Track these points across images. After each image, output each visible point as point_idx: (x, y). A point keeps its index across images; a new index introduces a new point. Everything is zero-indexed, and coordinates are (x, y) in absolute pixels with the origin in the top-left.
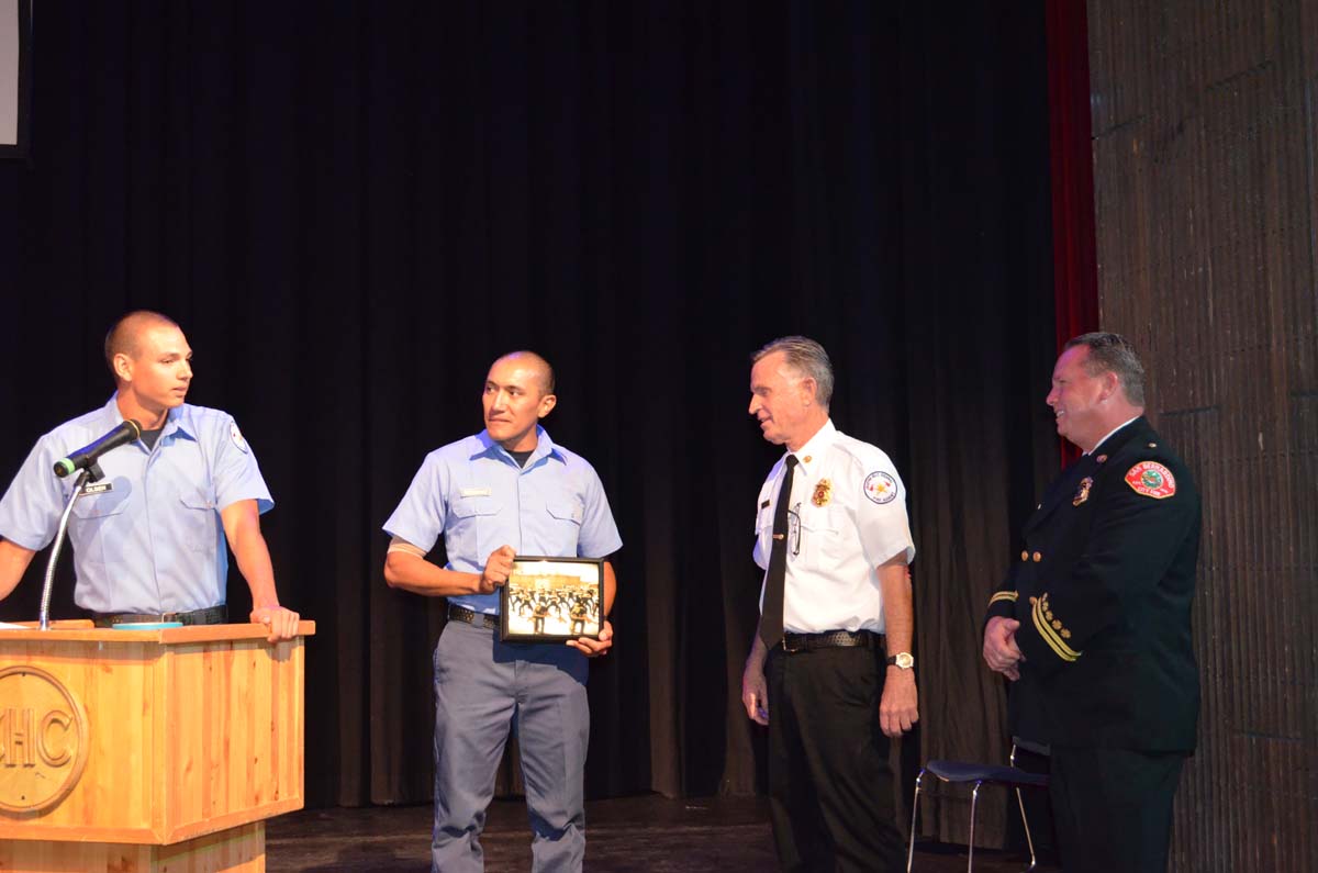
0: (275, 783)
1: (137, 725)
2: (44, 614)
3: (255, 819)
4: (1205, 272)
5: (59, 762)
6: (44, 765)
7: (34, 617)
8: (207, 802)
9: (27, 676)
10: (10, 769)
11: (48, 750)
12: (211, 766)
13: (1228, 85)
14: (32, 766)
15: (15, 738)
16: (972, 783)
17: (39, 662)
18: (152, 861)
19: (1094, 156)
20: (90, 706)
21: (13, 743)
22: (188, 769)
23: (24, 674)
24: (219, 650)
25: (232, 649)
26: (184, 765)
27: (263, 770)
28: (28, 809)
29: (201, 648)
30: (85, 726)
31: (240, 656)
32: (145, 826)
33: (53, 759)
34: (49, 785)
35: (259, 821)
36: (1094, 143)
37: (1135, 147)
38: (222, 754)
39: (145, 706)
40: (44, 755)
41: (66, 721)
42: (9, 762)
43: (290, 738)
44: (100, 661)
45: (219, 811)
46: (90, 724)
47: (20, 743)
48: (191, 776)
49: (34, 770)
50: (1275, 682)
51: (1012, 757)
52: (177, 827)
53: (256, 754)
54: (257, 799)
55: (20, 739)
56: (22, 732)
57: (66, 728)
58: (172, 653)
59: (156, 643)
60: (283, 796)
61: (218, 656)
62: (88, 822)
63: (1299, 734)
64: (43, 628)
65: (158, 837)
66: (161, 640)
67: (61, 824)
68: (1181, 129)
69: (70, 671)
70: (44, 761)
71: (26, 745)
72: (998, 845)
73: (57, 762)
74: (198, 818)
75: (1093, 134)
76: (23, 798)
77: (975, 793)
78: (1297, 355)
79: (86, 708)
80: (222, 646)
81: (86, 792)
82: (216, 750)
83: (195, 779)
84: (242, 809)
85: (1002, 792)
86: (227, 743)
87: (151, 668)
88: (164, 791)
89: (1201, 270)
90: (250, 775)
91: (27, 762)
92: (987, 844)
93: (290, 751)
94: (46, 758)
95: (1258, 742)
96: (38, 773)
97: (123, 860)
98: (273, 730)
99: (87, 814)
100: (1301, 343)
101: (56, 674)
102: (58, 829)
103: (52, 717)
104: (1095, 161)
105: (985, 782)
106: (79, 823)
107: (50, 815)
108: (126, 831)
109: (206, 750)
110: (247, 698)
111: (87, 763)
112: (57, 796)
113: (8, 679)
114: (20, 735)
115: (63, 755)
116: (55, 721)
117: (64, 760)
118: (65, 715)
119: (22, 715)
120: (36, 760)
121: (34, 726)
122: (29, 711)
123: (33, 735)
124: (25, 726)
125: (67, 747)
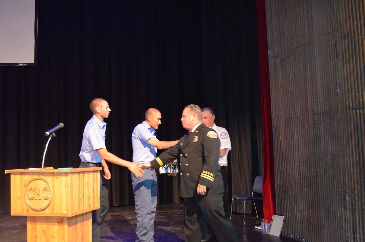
0: (94, 203)
1: (64, 190)
2: (43, 166)
3: (90, 211)
4: (294, 88)
5: (47, 199)
6: (43, 200)
7: (40, 167)
8: (79, 207)
10: (36, 200)
11: (44, 196)
12: (80, 199)
13: (298, 48)
14: (40, 200)
16: (244, 200)
17: (42, 177)
18: (67, 220)
19: (269, 63)
20: (53, 186)
21: (36, 195)
22: (75, 200)
23: (39, 179)
25: (84, 173)
26: (74, 199)
27: (91, 200)
28: (40, 209)
29: (77, 173)
30: (52, 191)
31: (86, 175)
32: (66, 213)
34: (44, 204)
35: (91, 211)
36: (269, 61)
37: (278, 62)
38: (82, 197)
39: (65, 186)
41: (48, 190)
42: (35, 199)
43: (97, 193)
44: (55, 176)
45: (82, 209)
46: (53, 190)
47: (38, 195)
48: (75, 202)
49: (41, 201)
50: (310, 177)
51: (252, 194)
52: (73, 213)
53: (90, 196)
54: (90, 206)
55: (38, 194)
57: (48, 191)
58: (71, 174)
59: (67, 172)
60: (96, 206)
61: (81, 175)
62: (53, 212)
63: (316, 188)
64: (43, 169)
65: (68, 215)
66: (69, 172)
67: (47, 212)
68: (288, 57)
69: (49, 179)
70: (43, 198)
71: (39, 195)
72: (250, 213)
73: (46, 199)
74: (77, 211)
75: (269, 59)
76: (39, 207)
77: (245, 202)
78: (314, 106)
79: (52, 187)
80: (82, 173)
81: (53, 205)
83: (76, 202)
84: (87, 208)
85: (250, 201)
86: (83, 194)
87: (66, 178)
88: (70, 205)
89: (293, 88)
90: (88, 201)
91: (39, 199)
92: (248, 213)
93: (97, 195)
95: (306, 190)
97: (61, 220)
98: (93, 191)
99: (53, 210)
100: (315, 104)
101: (46, 180)
102: (47, 214)
103: (45, 189)
104: (269, 65)
105: (247, 199)
106: (51, 212)
107: (45, 211)
108: (62, 214)
109: (79, 196)
110: (88, 183)
111: (53, 199)
112: (46, 207)
113: (35, 181)
114: (38, 193)
115: (47, 198)
116: (45, 190)
117: (48, 198)
118: (48, 188)
119: (38, 189)
120: (41, 198)
121: (41, 191)
122: (40, 188)
123: (41, 193)
124: (39, 191)
125: (48, 196)
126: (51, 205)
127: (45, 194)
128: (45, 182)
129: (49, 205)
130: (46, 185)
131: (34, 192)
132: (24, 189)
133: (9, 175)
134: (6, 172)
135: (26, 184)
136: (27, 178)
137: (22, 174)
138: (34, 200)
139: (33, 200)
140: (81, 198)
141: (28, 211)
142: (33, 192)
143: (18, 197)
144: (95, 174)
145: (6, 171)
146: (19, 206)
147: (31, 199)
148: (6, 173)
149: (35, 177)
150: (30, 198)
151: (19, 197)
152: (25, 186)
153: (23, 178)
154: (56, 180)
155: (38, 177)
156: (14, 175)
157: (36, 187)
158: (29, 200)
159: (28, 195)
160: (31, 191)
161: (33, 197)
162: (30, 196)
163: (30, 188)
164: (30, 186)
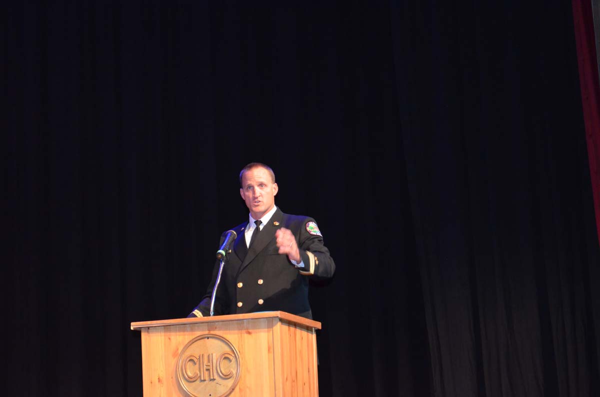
1: (265, 357)
5: (228, 377)
9: (209, 339)
10: (202, 383)
11: (223, 372)
14: (214, 379)
15: (205, 367)
21: (205, 369)
23: (208, 338)
25: (296, 327)
26: (286, 377)
27: (307, 389)
29: (288, 324)
31: (298, 331)
33: (225, 376)
34: (223, 387)
38: (295, 378)
39: (269, 349)
40: (221, 374)
41: (231, 358)
43: (314, 379)
44: (246, 330)
46: (242, 359)
47: (208, 370)
48: (287, 383)
49: (215, 381)
53: (305, 381)
55: (209, 368)
56: (209, 364)
57: (231, 361)
58: (281, 323)
61: (292, 329)
70: (221, 377)
71: (211, 370)
73: (226, 377)
80: (294, 325)
81: (240, 390)
82: (294, 374)
86: (296, 372)
90: (303, 390)
91: (212, 378)
93: (314, 383)
96: (217, 383)
98: (309, 371)
103: (224, 356)
109: (291, 373)
110: (301, 352)
111: (241, 377)
112: (229, 392)
113: (199, 341)
114: (209, 366)
115: (230, 373)
116: (226, 358)
117: (230, 376)
118: (229, 354)
119: (209, 356)
120: (216, 377)
121: (214, 361)
122: (212, 354)
123: (214, 365)
124: (211, 362)
125: (232, 370)
126: (237, 389)
127: (224, 367)
128: (223, 341)
129: (233, 389)
130: (227, 349)
131: (198, 365)
132: (173, 362)
133: (138, 333)
134: (134, 326)
135: (178, 349)
136: (179, 339)
137: (166, 327)
138: (198, 382)
139: (196, 382)
140: (294, 380)
142: (196, 364)
143: (159, 379)
144: (310, 335)
145: (132, 324)
147: (190, 380)
148: (132, 328)
149: (198, 333)
150: (189, 378)
151: (161, 378)
152: (175, 354)
153: (170, 339)
154: (246, 335)
155: (207, 332)
156: (148, 332)
157: (203, 355)
158: (187, 383)
159: (186, 373)
160: (191, 363)
161: (198, 374)
162: (190, 374)
163: (189, 357)
164: (188, 353)
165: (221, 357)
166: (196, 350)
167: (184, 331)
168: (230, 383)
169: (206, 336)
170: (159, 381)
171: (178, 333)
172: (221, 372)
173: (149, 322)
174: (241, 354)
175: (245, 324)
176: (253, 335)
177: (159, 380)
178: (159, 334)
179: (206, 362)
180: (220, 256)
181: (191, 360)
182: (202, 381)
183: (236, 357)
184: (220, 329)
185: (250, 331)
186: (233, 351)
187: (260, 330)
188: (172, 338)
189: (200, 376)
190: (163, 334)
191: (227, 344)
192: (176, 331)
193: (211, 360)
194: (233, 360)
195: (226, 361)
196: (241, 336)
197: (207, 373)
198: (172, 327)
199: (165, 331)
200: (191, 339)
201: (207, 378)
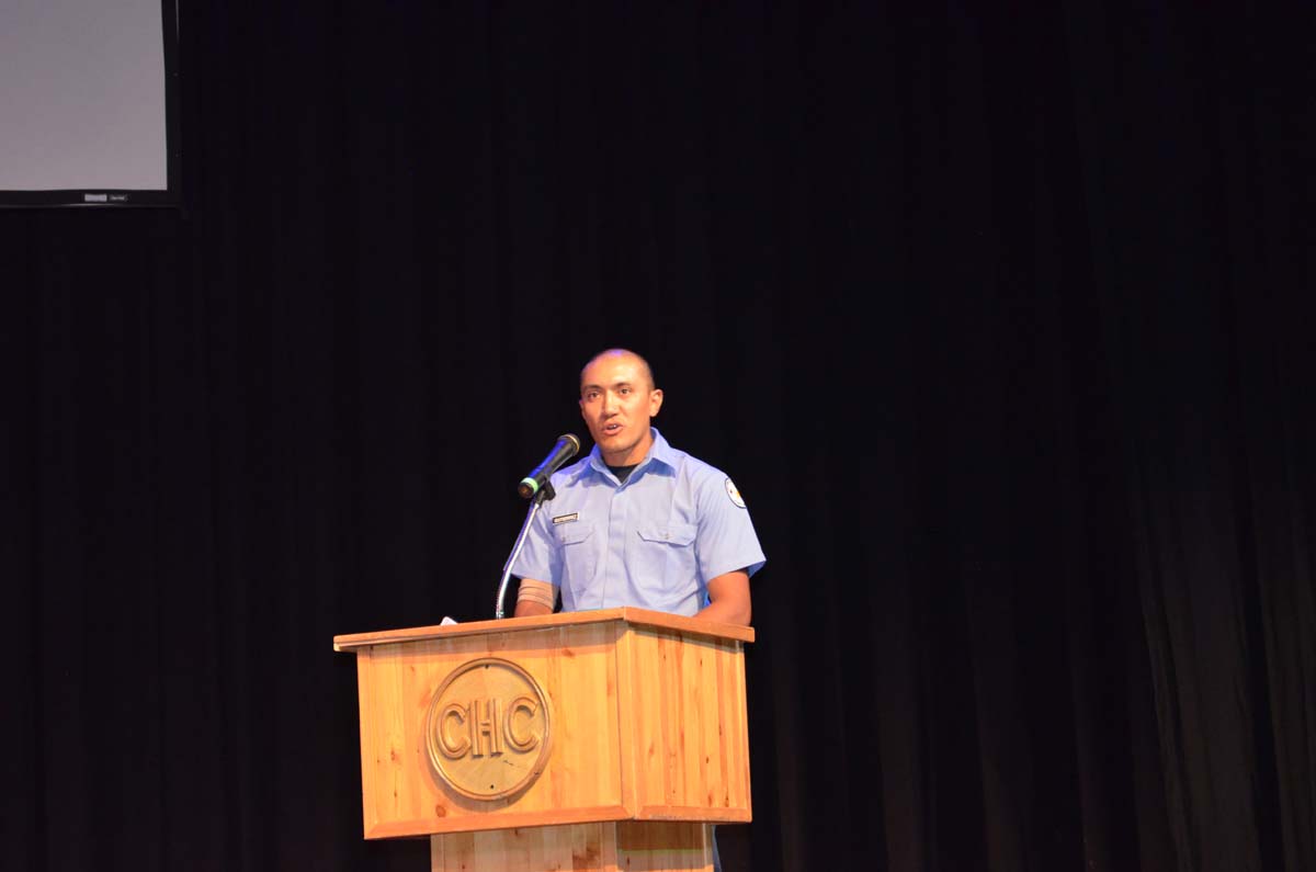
0: (725, 789)
1: (601, 705)
2: (499, 613)
3: (703, 819)
5: (526, 748)
6: (512, 754)
7: (493, 617)
8: (670, 790)
9: (490, 668)
10: (477, 760)
11: (516, 737)
12: (671, 755)
14: (499, 754)
15: (481, 728)
17: (497, 654)
18: (618, 848)
20: (554, 690)
21: (480, 732)
22: (651, 751)
23: (487, 666)
24: (670, 639)
25: (681, 641)
26: (648, 746)
27: (714, 770)
28: (499, 797)
29: (656, 635)
31: (689, 648)
32: (616, 802)
33: (522, 746)
34: (516, 770)
35: (707, 822)
38: (678, 747)
39: (609, 687)
40: (512, 743)
41: (532, 707)
42: (476, 753)
43: (736, 748)
44: (563, 649)
45: (679, 800)
46: (556, 710)
47: (486, 733)
48: (653, 759)
49: (502, 757)
52: (646, 805)
53: (708, 754)
54: (710, 800)
55: (487, 729)
56: (488, 721)
57: (531, 715)
58: (633, 633)
60: (733, 804)
61: (670, 644)
62: (557, 804)
64: (500, 624)
66: (626, 617)
67: (531, 807)
69: (535, 662)
70: (512, 748)
71: (493, 734)
73: (523, 748)
74: (661, 802)
76: (492, 787)
79: (550, 695)
80: (674, 637)
81: (553, 775)
82: (673, 739)
83: (656, 763)
84: (698, 805)
86: (682, 736)
87: (612, 650)
90: (703, 772)
91: (495, 751)
93: (737, 758)
94: (515, 746)
96: (506, 762)
97: (588, 850)
98: (720, 733)
99: (556, 798)
101: (520, 662)
102: (529, 815)
103: (519, 704)
106: (549, 805)
107: (518, 802)
108: (597, 810)
109: (665, 739)
110: (697, 695)
111: (553, 747)
112: (527, 781)
113: (470, 673)
114: (487, 724)
115: (531, 740)
116: (521, 708)
117: (532, 745)
118: (529, 700)
119: (488, 705)
120: (503, 748)
121: (500, 716)
122: (494, 701)
123: (499, 724)
124: (492, 717)
125: (534, 733)
126: (546, 773)
127: (519, 729)
128: (518, 673)
129: (537, 775)
130: (525, 690)
131: (466, 724)
132: (420, 715)
133: (349, 659)
134: (340, 642)
135: (429, 691)
136: (432, 667)
137: (406, 646)
138: (467, 759)
139: (463, 760)
140: (673, 752)
141: (441, 811)
142: (462, 721)
143: (393, 753)
144: (726, 655)
145: (336, 638)
146: (399, 794)
147: (452, 756)
148: (336, 648)
149: (469, 656)
150: (450, 750)
151: (396, 752)
152: (423, 700)
153: (413, 669)
154: (564, 660)
155: (485, 654)
156: (370, 655)
157: (476, 702)
158: (445, 761)
159: (443, 738)
160: (453, 719)
161: (466, 743)
162: (451, 743)
163: (448, 707)
164: (447, 699)
165: (512, 706)
166: (461, 692)
167: (441, 652)
168: (530, 760)
169: (483, 661)
170: (393, 759)
171: (429, 657)
172: (512, 737)
173: (369, 635)
174: (553, 699)
175: (562, 636)
176: (578, 658)
177: (394, 756)
178: (392, 660)
179: (482, 719)
180: (525, 491)
181: (454, 713)
182: (475, 757)
183: (542, 705)
184: (512, 648)
185: (571, 649)
186: (536, 693)
187: (589, 647)
188: (418, 667)
189: (471, 748)
190: (399, 658)
191: (523, 677)
192: (424, 652)
193: (492, 712)
194: (538, 712)
195: (522, 714)
196: (554, 661)
197: (485, 739)
198: (417, 643)
199: (404, 653)
200: (453, 669)
201: (485, 752)
